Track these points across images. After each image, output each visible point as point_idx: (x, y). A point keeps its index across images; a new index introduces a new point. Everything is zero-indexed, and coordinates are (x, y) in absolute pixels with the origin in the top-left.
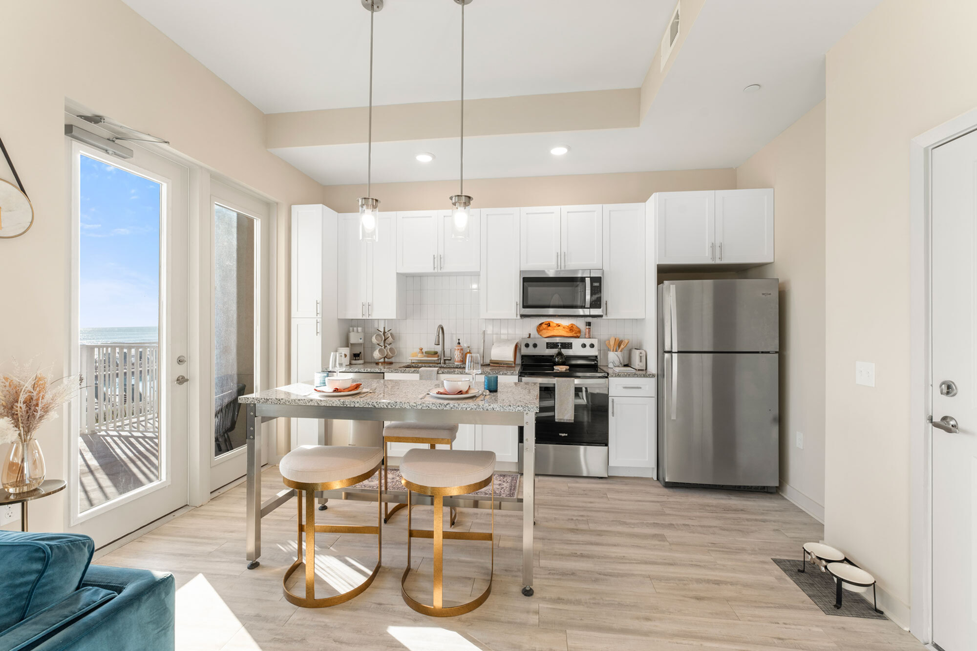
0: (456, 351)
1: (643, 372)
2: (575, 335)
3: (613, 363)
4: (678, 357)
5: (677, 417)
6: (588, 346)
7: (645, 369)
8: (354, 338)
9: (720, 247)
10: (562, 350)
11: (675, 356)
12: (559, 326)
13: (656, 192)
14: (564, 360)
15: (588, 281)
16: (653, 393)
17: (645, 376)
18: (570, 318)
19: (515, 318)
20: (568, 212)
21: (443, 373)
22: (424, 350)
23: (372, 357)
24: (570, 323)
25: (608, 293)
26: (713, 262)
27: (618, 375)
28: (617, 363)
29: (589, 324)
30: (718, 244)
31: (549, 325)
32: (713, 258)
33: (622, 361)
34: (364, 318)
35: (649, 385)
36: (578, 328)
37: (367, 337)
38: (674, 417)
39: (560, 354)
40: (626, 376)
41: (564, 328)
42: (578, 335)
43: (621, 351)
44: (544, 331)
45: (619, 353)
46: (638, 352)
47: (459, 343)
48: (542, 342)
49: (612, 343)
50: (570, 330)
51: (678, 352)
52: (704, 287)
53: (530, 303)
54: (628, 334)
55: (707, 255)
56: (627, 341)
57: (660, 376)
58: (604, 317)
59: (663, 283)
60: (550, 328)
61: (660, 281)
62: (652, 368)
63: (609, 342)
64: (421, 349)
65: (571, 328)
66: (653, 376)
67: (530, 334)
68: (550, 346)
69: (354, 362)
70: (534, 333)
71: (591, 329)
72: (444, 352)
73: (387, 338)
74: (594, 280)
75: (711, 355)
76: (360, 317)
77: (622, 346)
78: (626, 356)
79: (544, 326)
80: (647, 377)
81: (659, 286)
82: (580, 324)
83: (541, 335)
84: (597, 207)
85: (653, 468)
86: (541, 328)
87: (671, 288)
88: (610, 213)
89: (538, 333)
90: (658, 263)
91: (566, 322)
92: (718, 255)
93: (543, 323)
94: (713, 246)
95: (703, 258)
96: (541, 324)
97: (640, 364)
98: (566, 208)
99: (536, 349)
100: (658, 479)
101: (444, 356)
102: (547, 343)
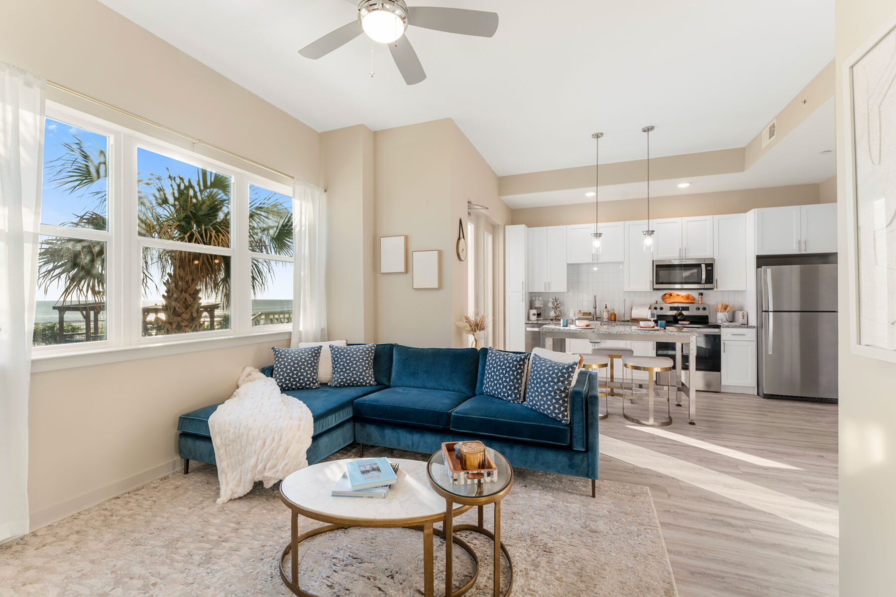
0: (605, 312)
1: (746, 325)
2: (691, 302)
3: (722, 320)
4: (773, 315)
5: (773, 353)
6: (701, 309)
7: (746, 323)
8: (538, 304)
9: (805, 243)
10: (683, 312)
11: (771, 314)
12: (679, 296)
13: (755, 208)
14: (684, 318)
15: (703, 266)
16: (755, 338)
17: (748, 327)
18: (686, 290)
19: (650, 290)
20: (687, 221)
21: (604, 324)
22: (582, 312)
23: (549, 316)
24: (688, 293)
25: (718, 274)
26: (800, 253)
27: (728, 327)
28: (725, 320)
29: (702, 294)
30: (803, 240)
31: (671, 295)
32: (800, 250)
33: (728, 319)
34: (546, 291)
35: (751, 334)
36: (693, 297)
37: (545, 304)
38: (770, 353)
39: (681, 314)
40: (733, 327)
41: (682, 297)
42: (694, 302)
43: (727, 312)
44: (668, 299)
45: (726, 313)
46: (741, 313)
47: (606, 307)
48: (667, 306)
49: (720, 307)
50: (687, 298)
51: (773, 311)
52: (793, 271)
53: (660, 281)
54: (731, 301)
55: (795, 248)
56: (732, 305)
57: (760, 328)
58: (715, 289)
59: (761, 267)
60: (671, 297)
61: (759, 266)
62: (753, 321)
63: (717, 306)
64: (580, 311)
65: (688, 297)
66: (754, 327)
67: (657, 302)
68: (672, 309)
69: (538, 318)
70: (660, 300)
71: (703, 298)
72: (596, 313)
73: (557, 305)
74: (707, 265)
75: (799, 313)
76: (543, 291)
77: (728, 309)
78: (731, 316)
79: (667, 296)
80: (749, 328)
81: (758, 269)
82: (695, 294)
83: (665, 302)
84: (709, 217)
85: (754, 387)
86: (665, 297)
87: (769, 270)
88: (719, 221)
89: (663, 301)
90: (757, 254)
91: (683, 293)
92: (803, 247)
93: (666, 294)
94: (799, 242)
95: (792, 249)
96: (665, 295)
97: (743, 320)
98: (685, 219)
99: (662, 310)
100: (758, 395)
101: (596, 316)
102: (670, 307)
